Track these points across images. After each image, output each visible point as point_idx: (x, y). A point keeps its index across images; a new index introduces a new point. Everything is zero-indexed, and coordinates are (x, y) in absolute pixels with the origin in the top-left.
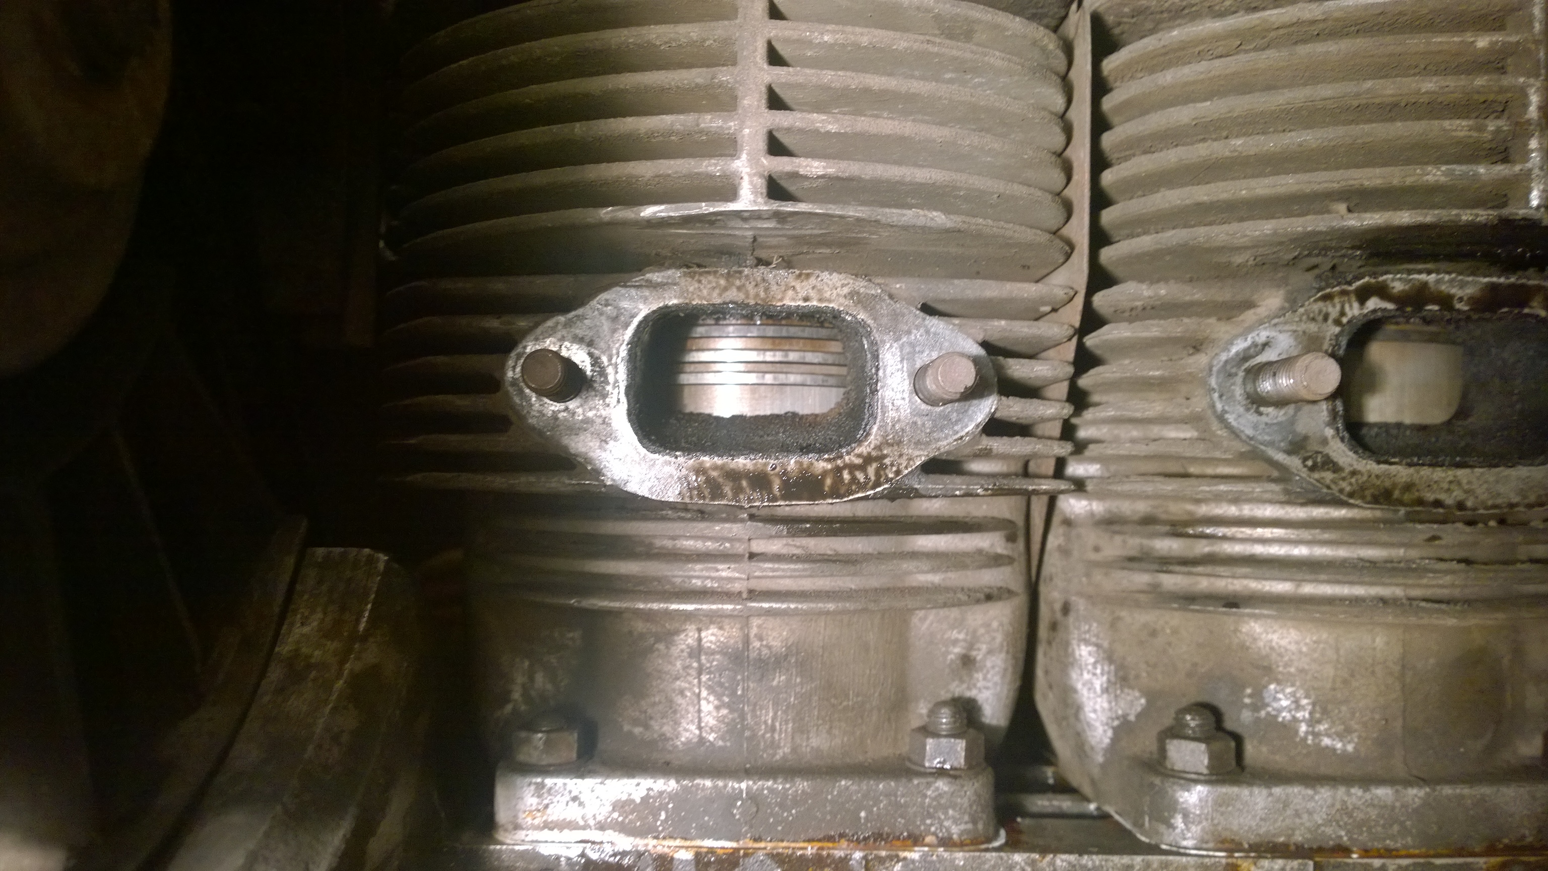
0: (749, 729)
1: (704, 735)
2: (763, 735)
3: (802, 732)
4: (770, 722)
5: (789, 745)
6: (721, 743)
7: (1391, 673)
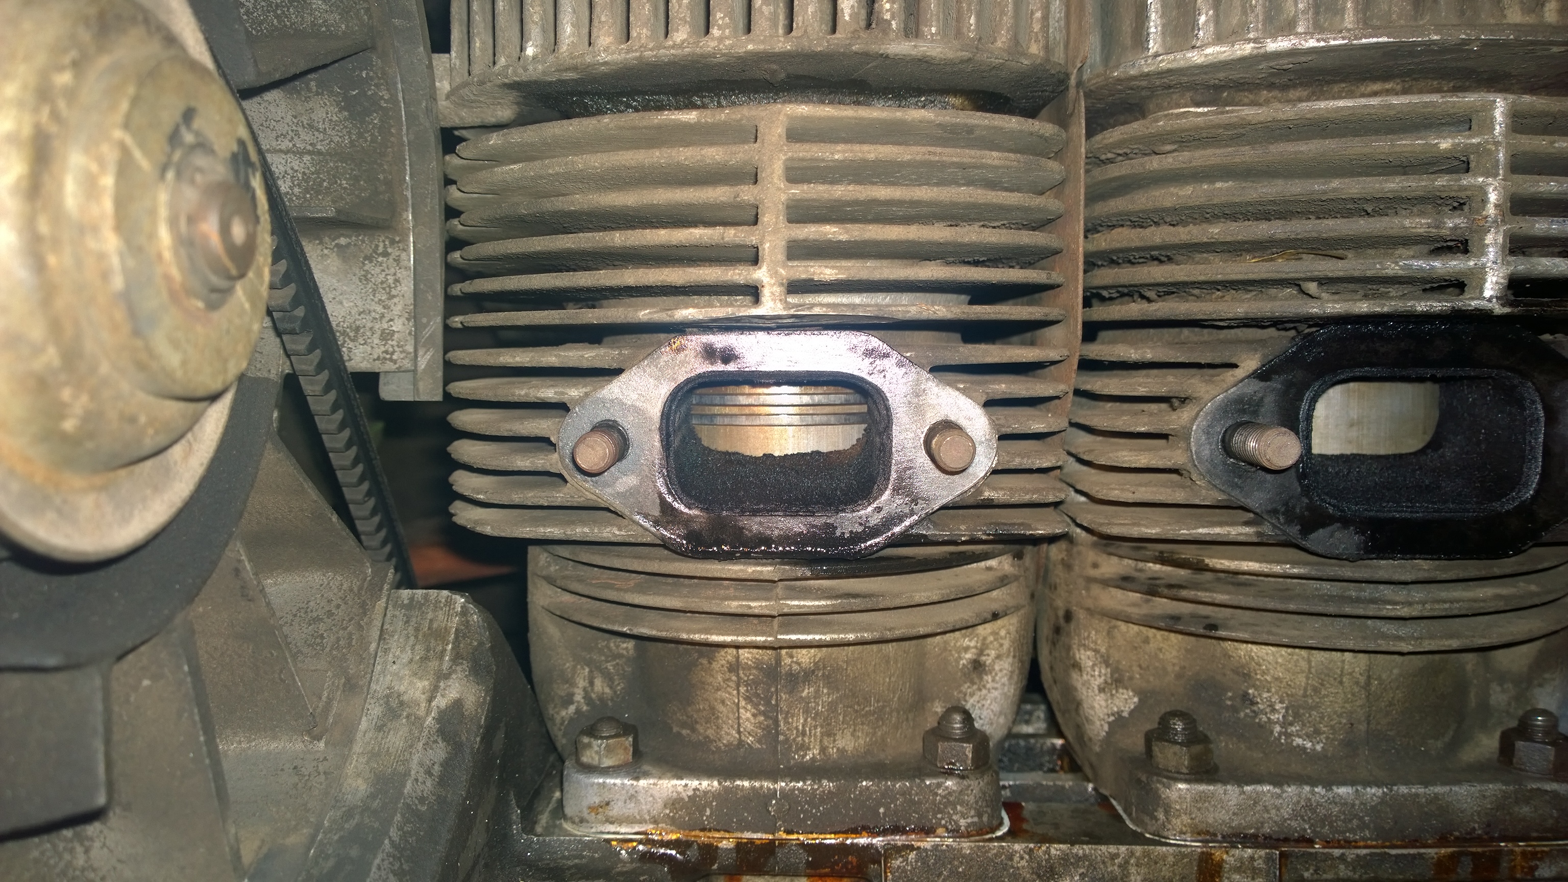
0: (782, 734)
1: (743, 738)
2: (794, 740)
3: (829, 735)
4: (800, 727)
5: (817, 747)
6: (758, 746)
7: (1357, 683)
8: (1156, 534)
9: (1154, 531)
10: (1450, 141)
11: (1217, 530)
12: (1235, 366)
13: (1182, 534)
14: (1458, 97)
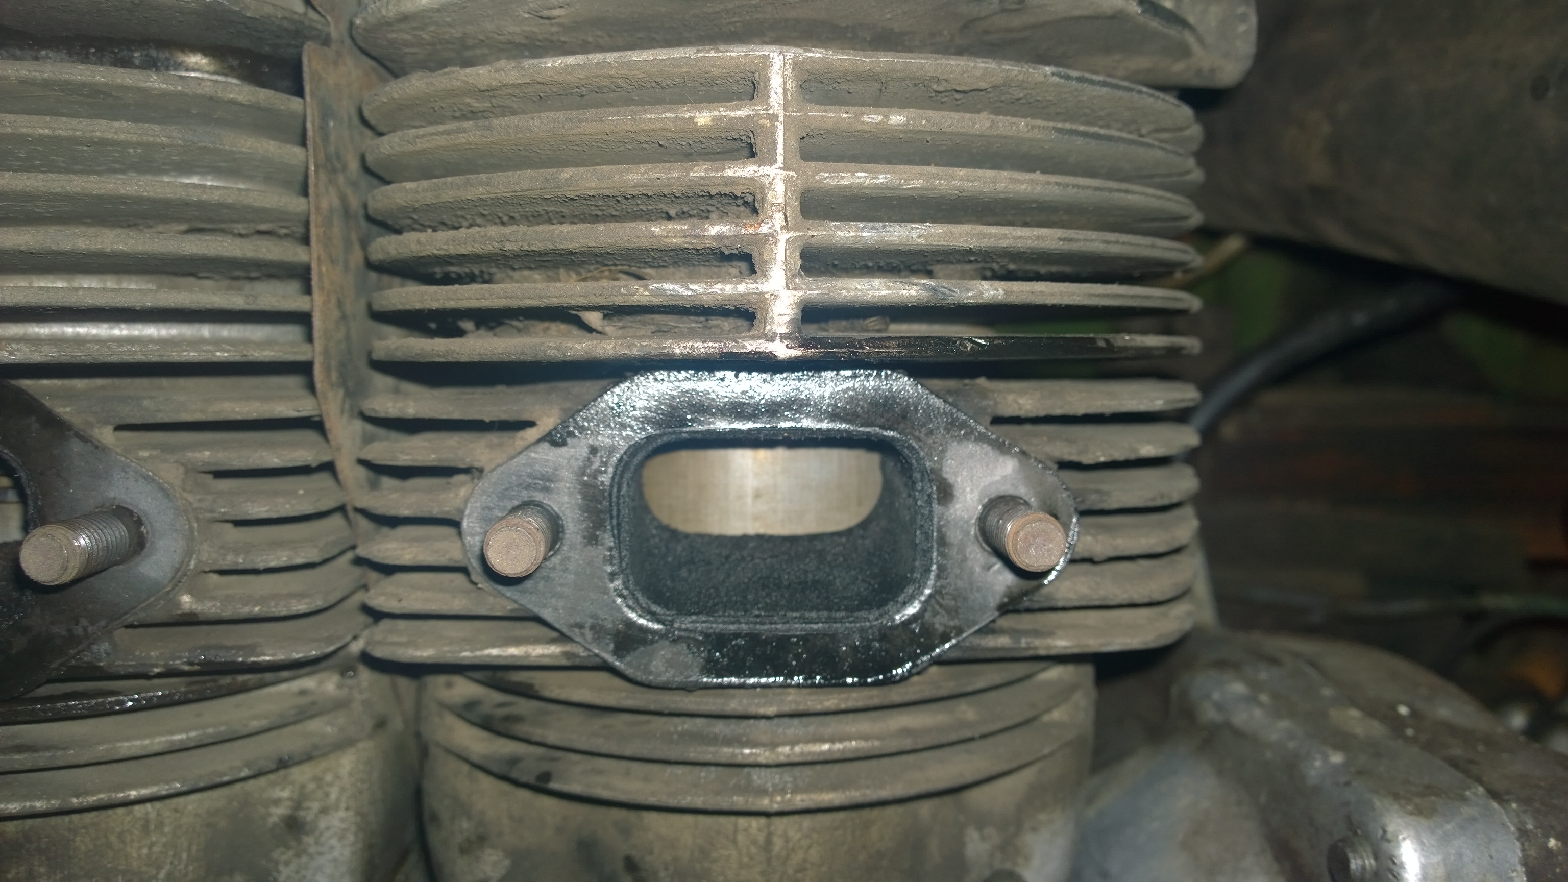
7: (754, 842)
8: (428, 657)
9: (425, 654)
10: (708, 114)
11: (513, 651)
12: (531, 424)
13: (464, 657)
14: (717, 51)
